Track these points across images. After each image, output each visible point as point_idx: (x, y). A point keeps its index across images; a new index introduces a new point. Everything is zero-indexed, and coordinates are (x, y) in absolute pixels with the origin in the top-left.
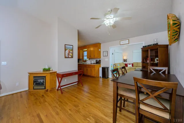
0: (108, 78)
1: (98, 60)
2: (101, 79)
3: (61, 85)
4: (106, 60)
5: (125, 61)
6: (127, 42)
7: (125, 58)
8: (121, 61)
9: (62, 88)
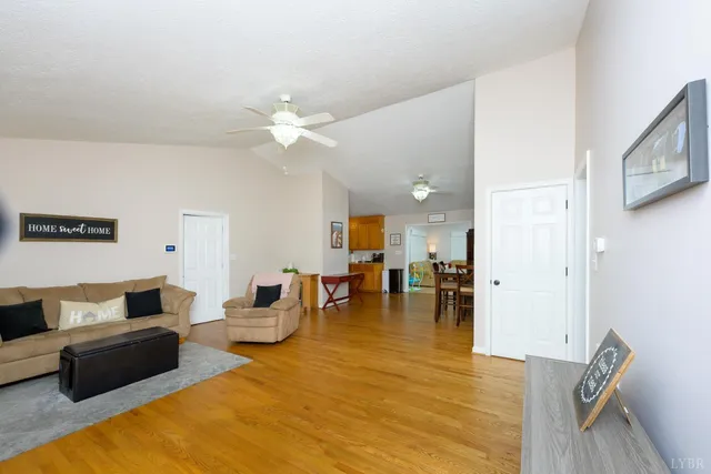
0: (402, 292)
1: (378, 253)
2: (388, 295)
3: (335, 297)
4: (398, 252)
5: (432, 256)
6: (441, 217)
7: (433, 249)
8: (424, 258)
9: (338, 302)
